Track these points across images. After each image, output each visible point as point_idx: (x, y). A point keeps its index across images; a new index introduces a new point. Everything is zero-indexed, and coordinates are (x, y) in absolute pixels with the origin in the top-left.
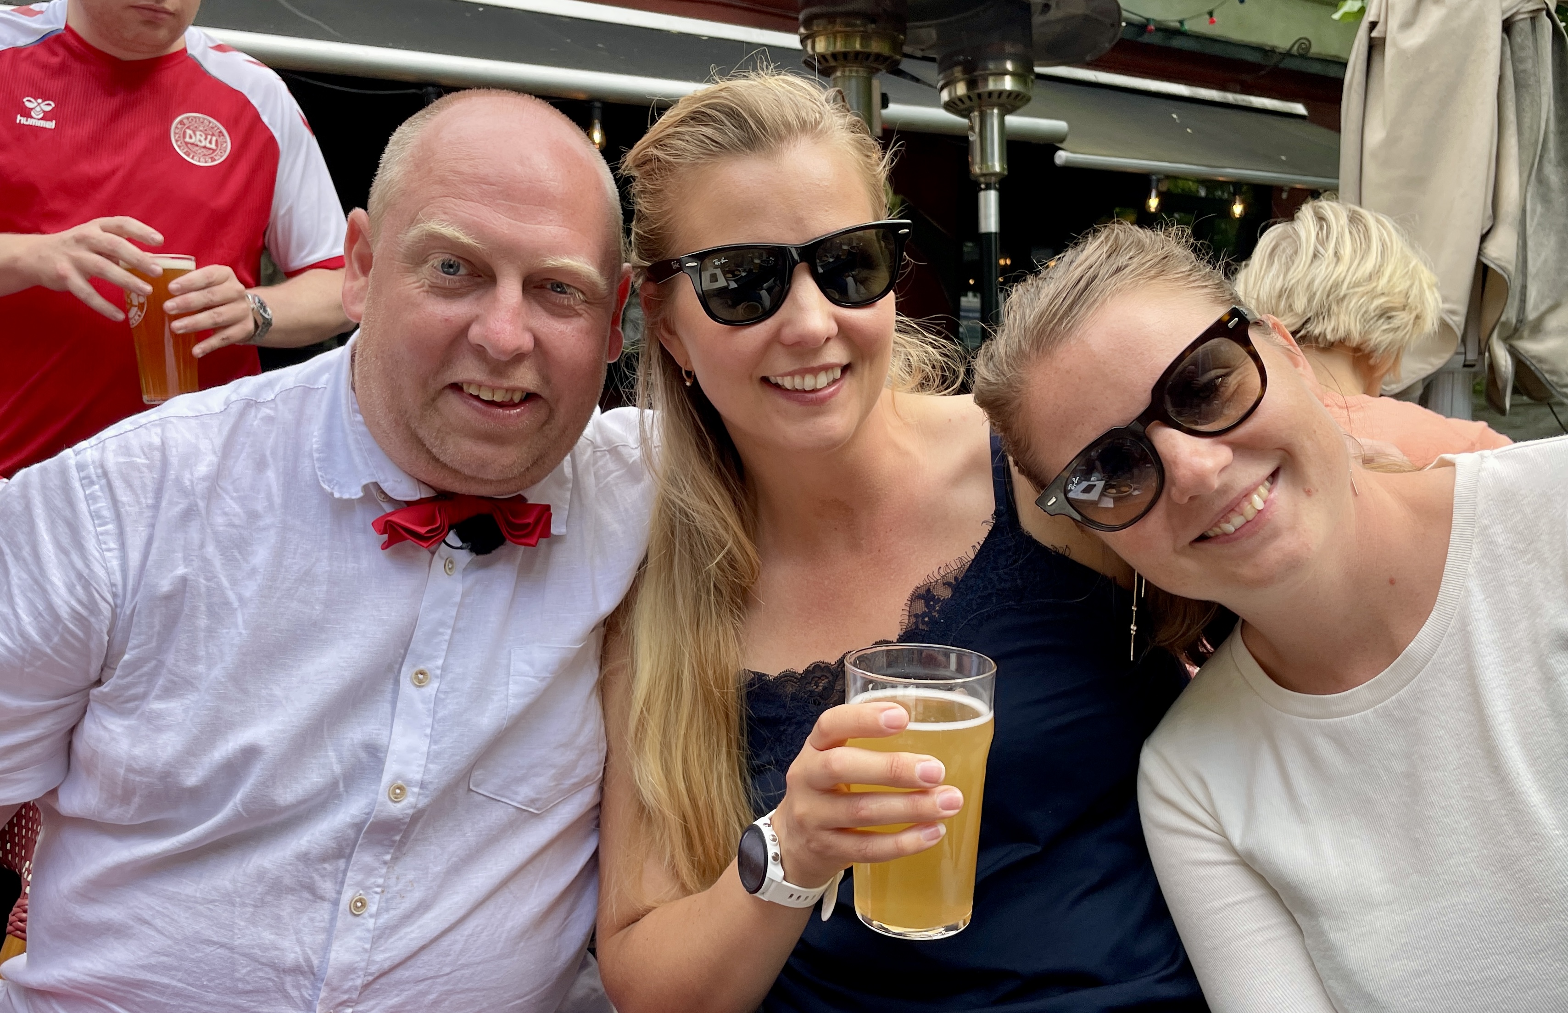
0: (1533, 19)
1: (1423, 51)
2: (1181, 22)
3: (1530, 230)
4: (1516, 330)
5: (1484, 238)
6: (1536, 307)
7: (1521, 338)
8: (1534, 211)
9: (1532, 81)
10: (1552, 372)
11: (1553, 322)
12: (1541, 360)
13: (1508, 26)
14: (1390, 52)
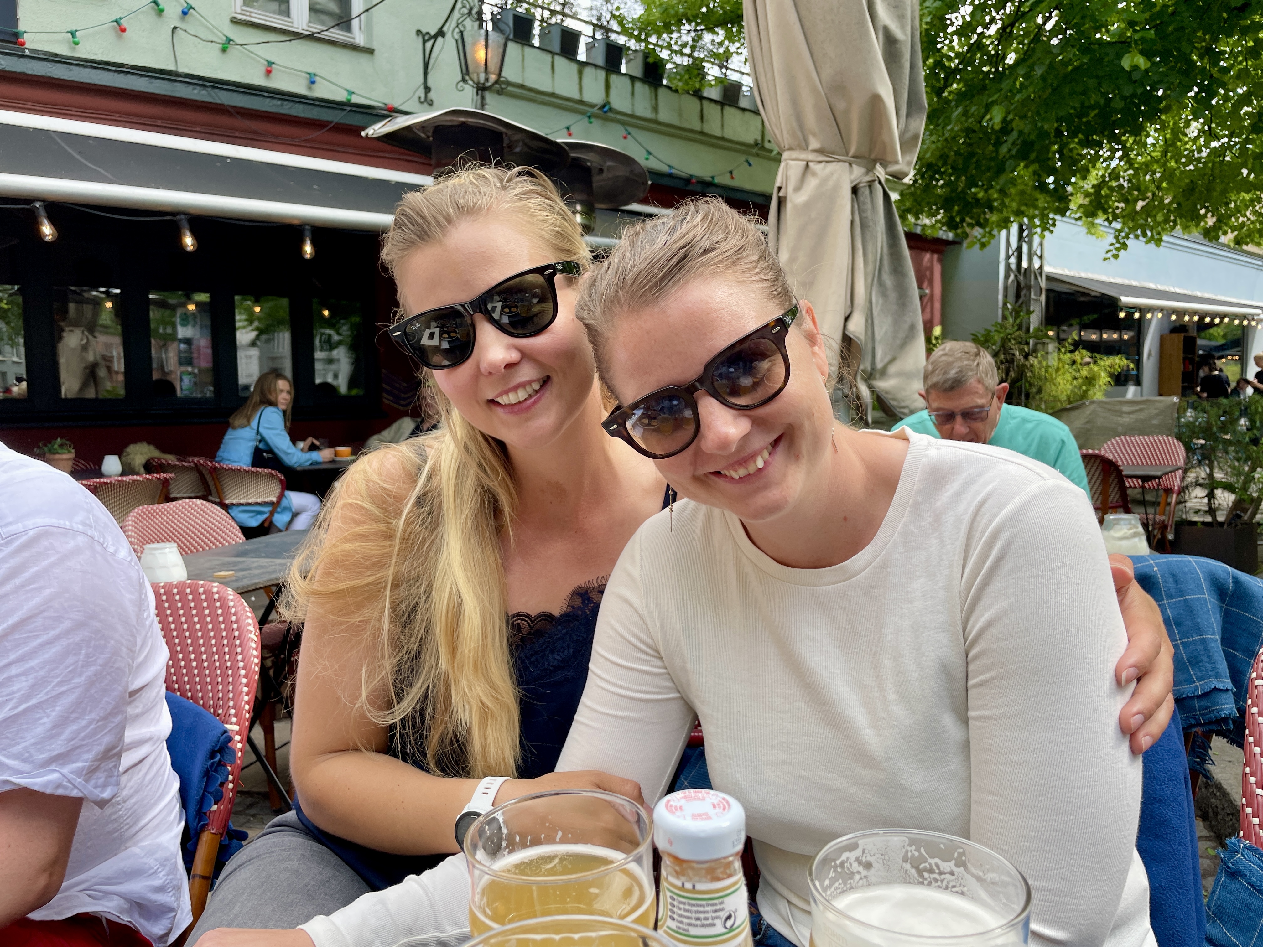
0: (870, 187)
1: (807, 205)
2: (713, 177)
3: (875, 313)
4: (871, 374)
5: (847, 319)
6: (882, 360)
7: (875, 379)
8: (877, 302)
9: (871, 223)
10: (894, 399)
11: (892, 369)
12: (887, 393)
13: (855, 190)
14: (789, 206)
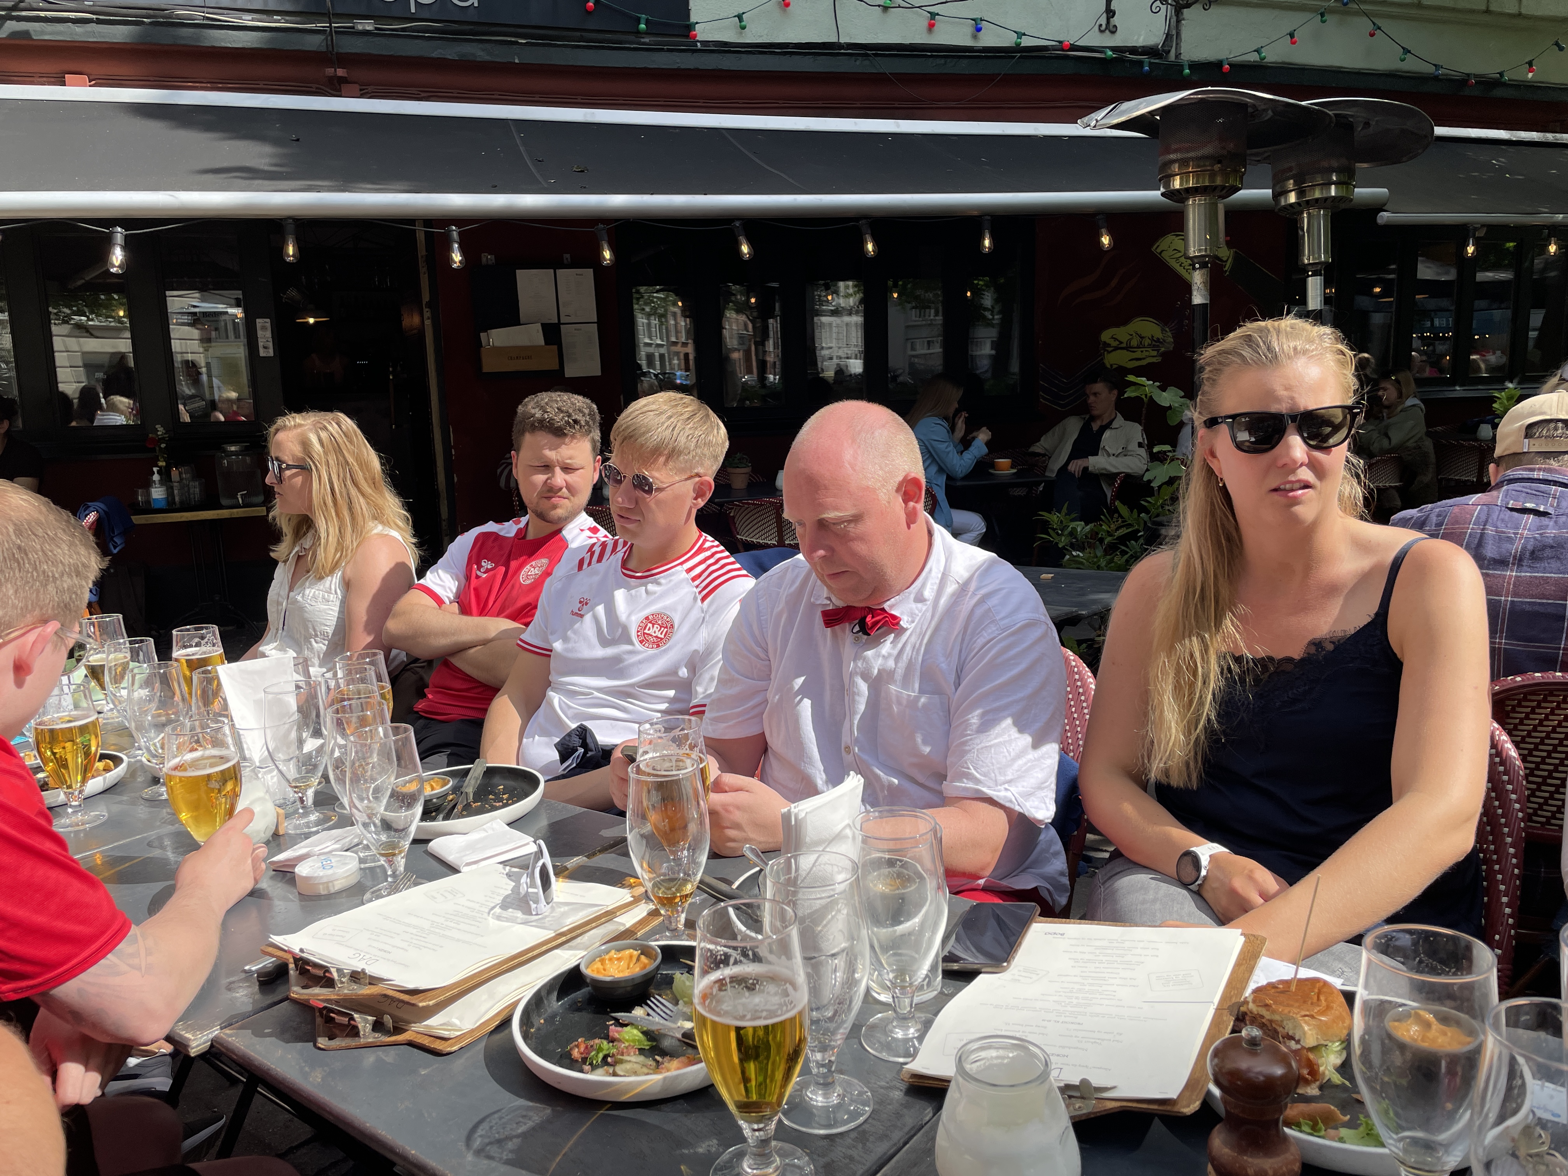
2: (1501, 74)
